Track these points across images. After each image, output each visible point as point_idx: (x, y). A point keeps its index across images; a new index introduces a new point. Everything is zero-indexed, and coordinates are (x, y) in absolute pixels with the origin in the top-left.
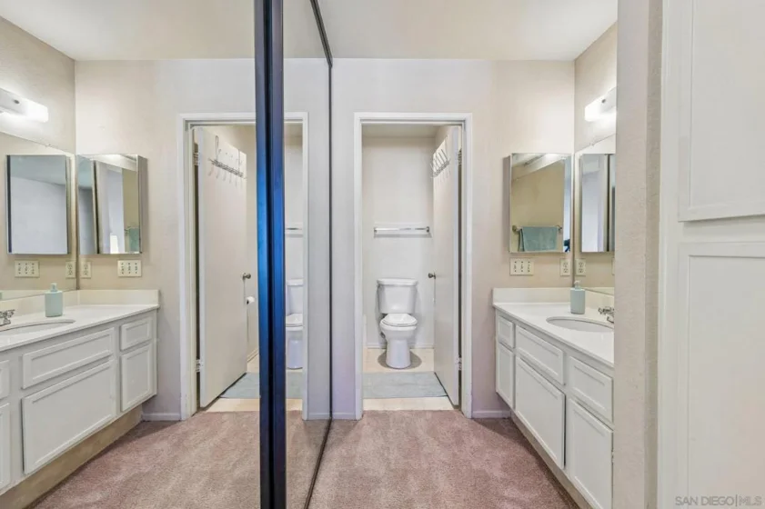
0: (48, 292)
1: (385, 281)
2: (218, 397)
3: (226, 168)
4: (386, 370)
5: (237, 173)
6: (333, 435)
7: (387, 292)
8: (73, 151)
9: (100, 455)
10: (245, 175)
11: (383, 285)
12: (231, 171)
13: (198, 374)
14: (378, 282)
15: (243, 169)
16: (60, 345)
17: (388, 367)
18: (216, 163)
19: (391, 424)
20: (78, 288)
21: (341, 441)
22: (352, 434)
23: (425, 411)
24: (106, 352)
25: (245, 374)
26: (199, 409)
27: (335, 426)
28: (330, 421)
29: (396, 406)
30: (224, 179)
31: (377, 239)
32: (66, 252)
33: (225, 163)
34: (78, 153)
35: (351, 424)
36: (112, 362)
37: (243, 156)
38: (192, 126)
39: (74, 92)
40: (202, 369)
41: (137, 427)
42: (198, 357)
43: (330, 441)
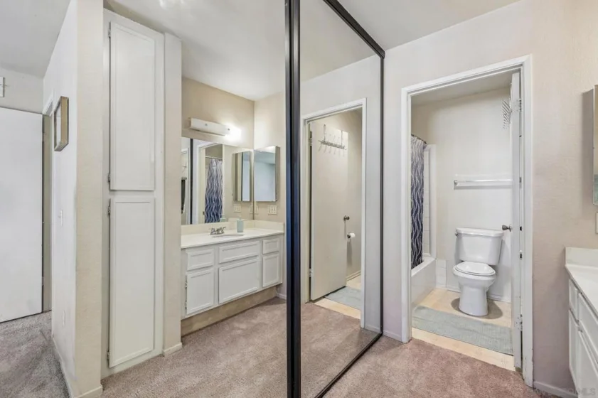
0: (238, 219)
1: (463, 231)
2: (324, 297)
3: (331, 145)
4: (456, 313)
5: (341, 147)
6: (377, 345)
7: (465, 240)
8: (253, 147)
9: (252, 308)
10: (346, 147)
11: (461, 234)
12: (335, 146)
13: (310, 278)
14: (457, 230)
15: (345, 143)
16: (234, 246)
17: (460, 311)
18: (324, 143)
19: (432, 357)
20: (254, 219)
21: (381, 352)
22: (393, 351)
23: (475, 360)
24: (255, 254)
25: (344, 287)
26: (310, 301)
27: (383, 340)
28: (381, 335)
29: (446, 344)
30: (330, 152)
31: (456, 191)
32: (249, 200)
33: (330, 142)
34: (255, 148)
35: (396, 343)
36: (258, 259)
37: (346, 135)
38: (309, 122)
39: (254, 117)
40: (312, 276)
41: (273, 299)
42: (310, 267)
43: (373, 348)
